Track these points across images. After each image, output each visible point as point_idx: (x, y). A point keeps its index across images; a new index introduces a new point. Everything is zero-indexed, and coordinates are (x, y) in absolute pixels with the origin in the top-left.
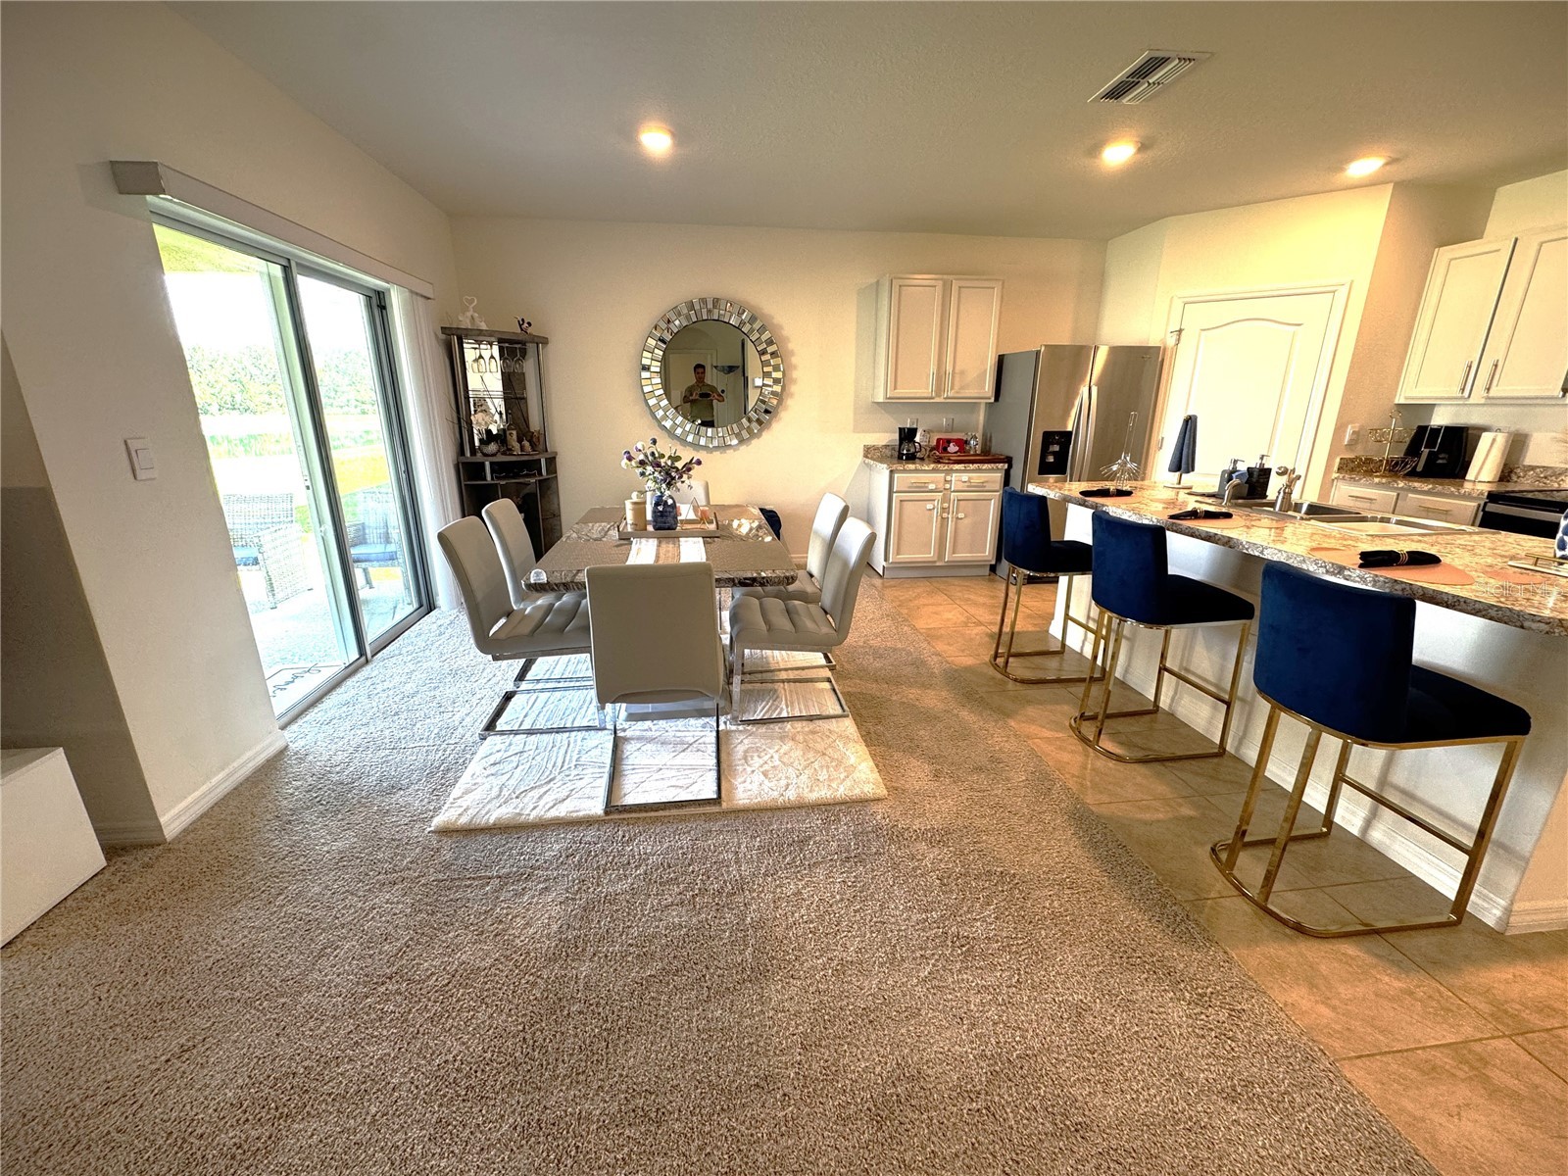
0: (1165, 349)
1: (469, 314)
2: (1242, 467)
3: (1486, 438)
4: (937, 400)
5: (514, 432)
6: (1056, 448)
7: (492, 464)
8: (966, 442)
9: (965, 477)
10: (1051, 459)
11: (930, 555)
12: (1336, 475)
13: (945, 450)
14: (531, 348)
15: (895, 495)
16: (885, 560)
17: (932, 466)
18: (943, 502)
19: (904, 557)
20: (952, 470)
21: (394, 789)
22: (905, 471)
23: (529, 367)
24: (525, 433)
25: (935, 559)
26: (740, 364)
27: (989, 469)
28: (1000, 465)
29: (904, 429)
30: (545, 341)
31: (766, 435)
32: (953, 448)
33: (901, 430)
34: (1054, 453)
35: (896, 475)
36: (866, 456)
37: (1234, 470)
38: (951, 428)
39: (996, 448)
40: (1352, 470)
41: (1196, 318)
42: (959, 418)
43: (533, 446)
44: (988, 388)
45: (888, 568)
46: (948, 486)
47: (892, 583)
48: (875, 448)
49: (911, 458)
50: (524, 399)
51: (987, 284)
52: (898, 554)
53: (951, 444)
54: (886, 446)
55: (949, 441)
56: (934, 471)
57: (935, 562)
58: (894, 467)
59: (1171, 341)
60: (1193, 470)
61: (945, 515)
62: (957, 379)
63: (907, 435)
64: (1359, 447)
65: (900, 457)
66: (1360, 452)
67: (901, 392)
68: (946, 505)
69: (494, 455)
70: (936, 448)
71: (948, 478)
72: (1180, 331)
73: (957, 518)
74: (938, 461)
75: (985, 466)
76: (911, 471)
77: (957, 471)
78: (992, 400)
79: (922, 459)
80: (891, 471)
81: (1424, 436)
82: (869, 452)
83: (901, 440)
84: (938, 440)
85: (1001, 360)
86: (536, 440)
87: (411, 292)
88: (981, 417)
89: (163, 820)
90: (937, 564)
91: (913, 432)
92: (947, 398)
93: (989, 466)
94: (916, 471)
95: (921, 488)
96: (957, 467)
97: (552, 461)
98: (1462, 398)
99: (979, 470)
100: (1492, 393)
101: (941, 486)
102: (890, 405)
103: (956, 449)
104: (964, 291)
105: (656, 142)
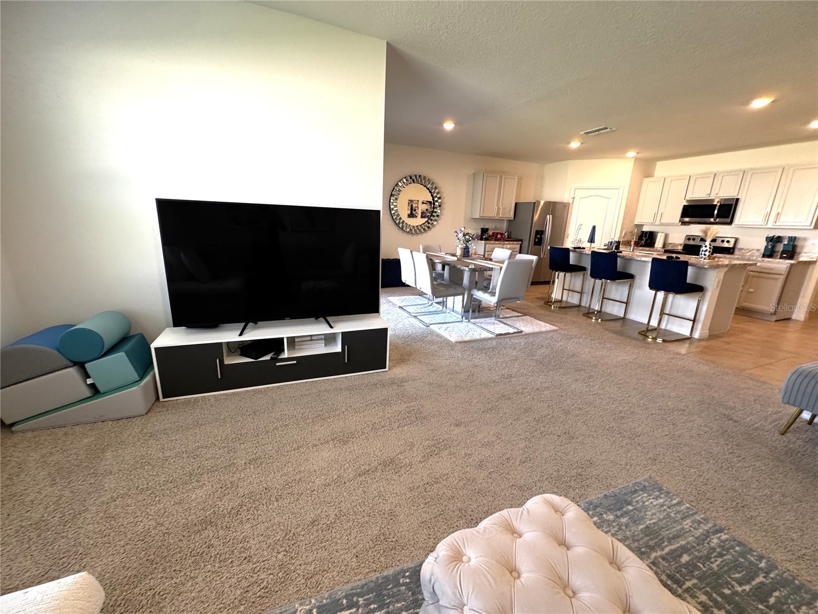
0: (569, 204)
3: (659, 235)
4: (496, 218)
6: (539, 236)
8: (503, 234)
10: (537, 240)
13: (497, 237)
17: (498, 242)
27: (516, 244)
28: (519, 242)
29: (484, 228)
32: (499, 236)
33: (482, 229)
34: (538, 238)
38: (495, 229)
39: (515, 237)
40: (625, 245)
41: (579, 194)
42: (498, 225)
44: (512, 214)
49: (486, 239)
51: (513, 177)
55: (498, 233)
59: (571, 201)
60: (594, 242)
62: (503, 210)
63: (484, 231)
64: (626, 237)
65: (481, 239)
67: (485, 215)
70: (493, 236)
72: (574, 198)
75: (511, 242)
77: (503, 244)
78: (512, 219)
79: (490, 240)
80: (485, 244)
81: (644, 234)
83: (482, 232)
84: (493, 233)
85: (516, 203)
88: (505, 225)
91: (486, 230)
92: (500, 217)
93: (516, 242)
96: (506, 242)
98: (654, 223)
99: (513, 244)
100: (661, 222)
102: (482, 219)
103: (500, 236)
104: (506, 179)
105: (449, 126)
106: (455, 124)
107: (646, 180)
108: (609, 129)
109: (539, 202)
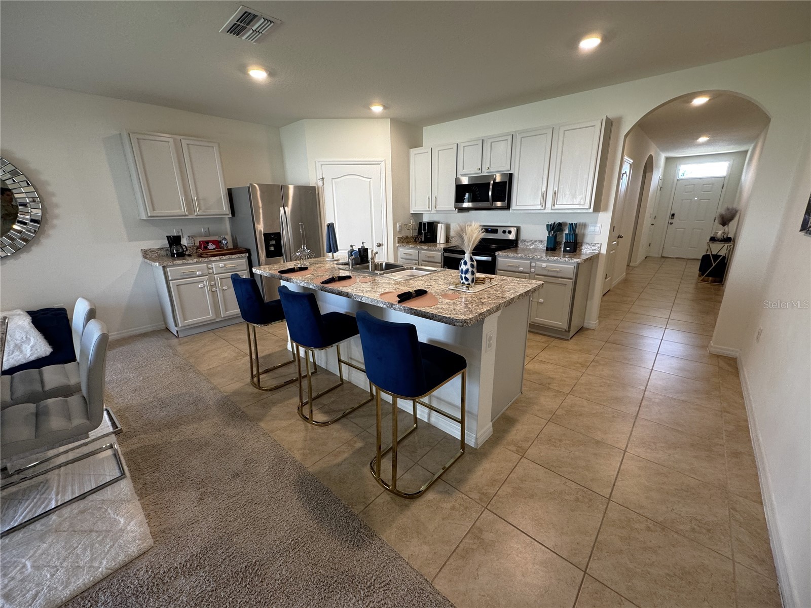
0: (318, 188)
2: (356, 249)
4: (190, 217)
6: (274, 242)
8: (220, 242)
9: (221, 265)
10: (272, 248)
11: (211, 315)
12: (397, 245)
13: (206, 248)
15: (171, 282)
16: (176, 326)
17: (195, 260)
18: (210, 282)
20: (211, 261)
22: (174, 265)
25: (215, 318)
27: (237, 258)
28: (245, 255)
29: (170, 237)
32: (211, 246)
33: (168, 238)
34: (273, 245)
35: (168, 269)
36: (144, 257)
37: (353, 251)
38: (208, 234)
39: (241, 244)
40: (403, 242)
41: (328, 173)
42: (213, 227)
44: (225, 208)
45: (181, 331)
46: (211, 271)
47: (186, 339)
48: (152, 251)
49: (181, 255)
51: (211, 144)
52: (185, 320)
53: (210, 244)
54: (160, 250)
55: (207, 242)
56: (197, 263)
57: (215, 319)
58: (165, 264)
59: (320, 184)
60: (338, 251)
61: (214, 289)
62: (202, 203)
63: (174, 241)
64: (402, 232)
65: (173, 255)
66: (403, 234)
67: (158, 212)
68: (213, 283)
70: (199, 247)
71: (210, 266)
72: (323, 179)
73: (223, 290)
74: (200, 256)
75: (234, 256)
76: (179, 265)
77: (214, 261)
78: (230, 216)
79: (190, 255)
80: (164, 267)
82: (146, 254)
83: (171, 244)
84: (200, 242)
85: (230, 193)
88: (227, 226)
90: (217, 320)
91: (178, 238)
92: (197, 215)
93: (236, 256)
94: (183, 264)
95: (192, 275)
98: (429, 211)
99: (230, 259)
100: (437, 209)
101: (206, 272)
102: (154, 221)
103: (214, 247)
104: (191, 147)
107: (413, 151)
108: (263, 20)
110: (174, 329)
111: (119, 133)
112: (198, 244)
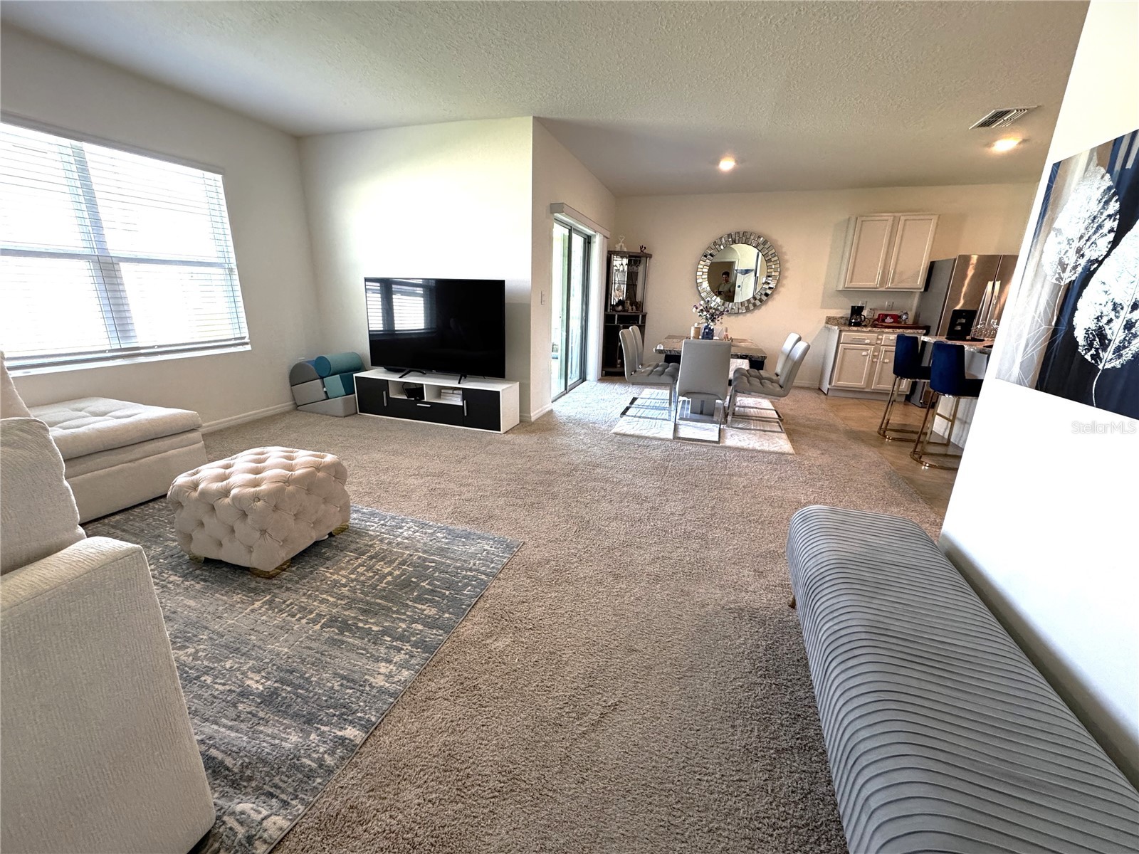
1: (620, 244)
4: (880, 289)
5: (629, 302)
6: (963, 321)
7: (618, 315)
8: (900, 317)
10: (958, 328)
11: (862, 384)
13: (883, 321)
14: (643, 260)
15: (841, 345)
16: (830, 384)
17: (871, 329)
18: (874, 351)
19: (841, 383)
20: (883, 332)
21: (595, 423)
22: (849, 331)
23: (641, 269)
24: (634, 303)
25: (864, 386)
26: (754, 268)
27: (911, 333)
28: (921, 331)
29: (855, 307)
30: (650, 256)
31: (763, 308)
32: (889, 320)
33: (853, 308)
34: (960, 324)
35: (843, 333)
36: (827, 323)
38: (892, 308)
42: (898, 302)
43: (637, 309)
44: (920, 282)
45: (831, 389)
46: (879, 342)
47: (833, 399)
48: (834, 318)
49: (858, 324)
50: (636, 285)
51: (928, 217)
52: (838, 381)
53: (889, 317)
54: (842, 318)
55: (886, 316)
56: (870, 332)
57: (863, 388)
58: (842, 328)
61: (875, 360)
62: (897, 276)
63: (857, 311)
65: (851, 323)
67: (854, 284)
68: (876, 354)
69: (620, 312)
70: (877, 320)
71: (880, 337)
73: (884, 362)
74: (875, 327)
75: (909, 331)
76: (855, 332)
77: (887, 333)
78: (923, 290)
79: (866, 325)
80: (840, 331)
82: (829, 320)
83: (853, 313)
84: (880, 315)
85: (932, 267)
86: (639, 306)
87: (604, 236)
88: (915, 302)
89: (532, 415)
90: (866, 390)
91: (861, 309)
92: (887, 288)
93: (911, 331)
94: (859, 332)
95: (861, 342)
96: (887, 330)
97: (644, 317)
101: (874, 342)
102: (846, 292)
103: (892, 320)
104: (908, 222)
105: (727, 165)
106: (736, 161)
108: (1015, 111)
109: (965, 260)
110: (826, 386)
111: (847, 217)
112: (876, 317)
